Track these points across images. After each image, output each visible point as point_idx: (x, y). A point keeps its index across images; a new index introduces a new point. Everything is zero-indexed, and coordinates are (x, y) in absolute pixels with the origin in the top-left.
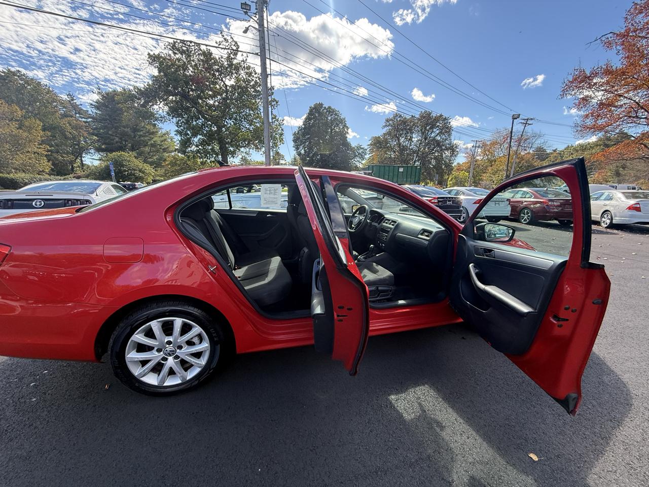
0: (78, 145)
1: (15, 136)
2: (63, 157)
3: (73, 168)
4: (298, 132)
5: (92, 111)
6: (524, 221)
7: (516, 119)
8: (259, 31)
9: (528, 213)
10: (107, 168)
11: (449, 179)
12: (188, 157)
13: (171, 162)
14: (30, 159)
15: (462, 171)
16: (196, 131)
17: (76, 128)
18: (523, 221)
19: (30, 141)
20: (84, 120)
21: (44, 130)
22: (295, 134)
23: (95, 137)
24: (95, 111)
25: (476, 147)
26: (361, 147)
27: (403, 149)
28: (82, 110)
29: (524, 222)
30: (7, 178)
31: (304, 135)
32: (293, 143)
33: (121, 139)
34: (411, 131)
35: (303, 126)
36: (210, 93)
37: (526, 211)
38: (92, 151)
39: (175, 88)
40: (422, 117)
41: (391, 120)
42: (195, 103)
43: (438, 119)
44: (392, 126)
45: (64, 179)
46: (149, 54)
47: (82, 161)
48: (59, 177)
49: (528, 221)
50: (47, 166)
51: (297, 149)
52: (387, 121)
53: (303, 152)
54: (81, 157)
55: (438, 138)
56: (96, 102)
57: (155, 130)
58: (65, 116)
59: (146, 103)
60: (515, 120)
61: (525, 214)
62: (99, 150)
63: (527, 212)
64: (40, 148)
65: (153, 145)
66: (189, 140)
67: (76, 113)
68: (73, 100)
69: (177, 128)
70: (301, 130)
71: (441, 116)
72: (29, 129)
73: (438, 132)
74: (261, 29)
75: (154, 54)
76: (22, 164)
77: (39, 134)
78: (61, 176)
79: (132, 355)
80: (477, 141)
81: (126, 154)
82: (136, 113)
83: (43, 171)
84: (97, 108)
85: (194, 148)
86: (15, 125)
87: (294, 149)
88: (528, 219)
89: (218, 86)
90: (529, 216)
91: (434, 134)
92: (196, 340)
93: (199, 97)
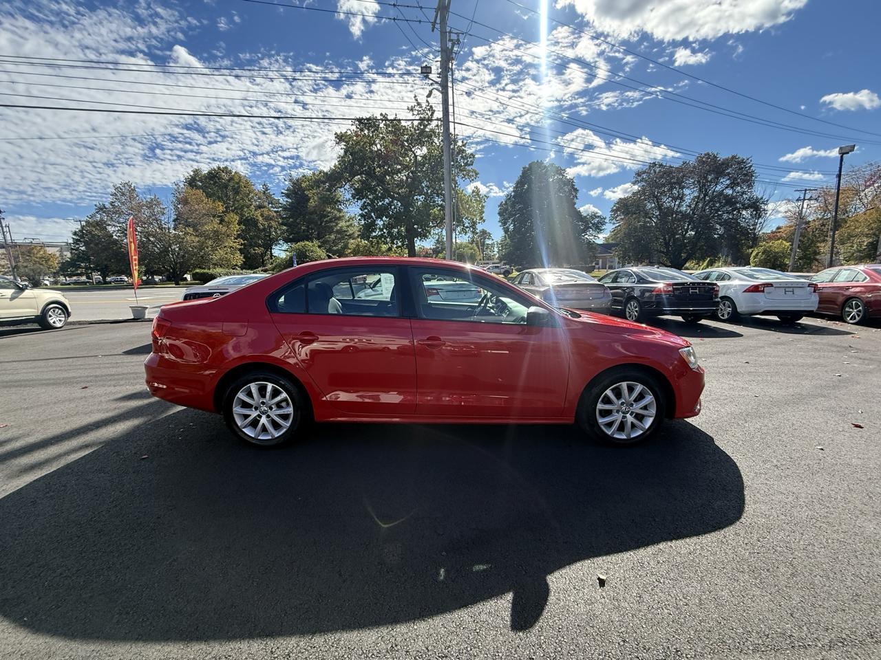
0: (269, 236)
1: (217, 231)
2: (254, 250)
3: (263, 261)
4: (506, 202)
5: (283, 200)
6: (851, 319)
7: (848, 153)
8: (442, 93)
9: (857, 306)
10: (291, 258)
11: (754, 254)
12: (372, 242)
13: (354, 250)
14: (226, 254)
15: (779, 239)
16: (381, 212)
17: (268, 218)
18: (848, 319)
19: (228, 236)
20: (275, 209)
21: (239, 224)
22: (501, 205)
23: (285, 228)
24: (286, 199)
25: (804, 199)
26: (597, 215)
27: (665, 213)
28: (274, 199)
29: (851, 321)
30: (208, 273)
31: (513, 206)
32: (499, 217)
33: (308, 227)
34: (680, 184)
35: (513, 194)
36: (399, 167)
37: (854, 302)
38: (281, 242)
39: (362, 166)
40: (701, 162)
41: (644, 172)
42: (381, 181)
43: (727, 163)
44: (646, 181)
45: (253, 273)
46: (336, 134)
47: (271, 253)
48: (250, 271)
49: (858, 319)
50: (239, 259)
51: (505, 224)
52: (639, 174)
53: (511, 227)
54: (271, 249)
55: (729, 192)
56: (287, 190)
57: (341, 215)
58: (260, 207)
59: (331, 186)
60: (845, 155)
61: (853, 309)
62: (287, 240)
63: (856, 304)
64: (235, 242)
65: (339, 232)
66: (373, 224)
67: (269, 204)
68: (267, 190)
69: (361, 212)
70: (510, 199)
71: (734, 157)
72: (228, 224)
73: (728, 182)
74: (444, 91)
75: (341, 133)
76: (220, 259)
77: (235, 228)
78: (252, 270)
79: (237, 410)
80: (806, 190)
81: (310, 244)
82: (320, 199)
83: (236, 265)
84: (287, 196)
85: (377, 233)
86: (217, 220)
87: (500, 224)
88: (858, 316)
89: (408, 159)
90: (860, 311)
91: (723, 185)
92: (284, 404)
93: (387, 173)
